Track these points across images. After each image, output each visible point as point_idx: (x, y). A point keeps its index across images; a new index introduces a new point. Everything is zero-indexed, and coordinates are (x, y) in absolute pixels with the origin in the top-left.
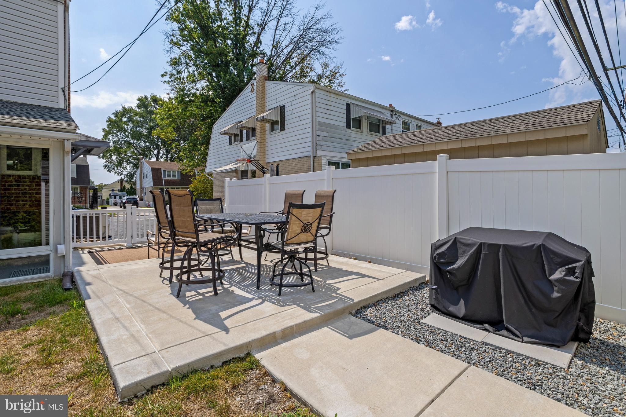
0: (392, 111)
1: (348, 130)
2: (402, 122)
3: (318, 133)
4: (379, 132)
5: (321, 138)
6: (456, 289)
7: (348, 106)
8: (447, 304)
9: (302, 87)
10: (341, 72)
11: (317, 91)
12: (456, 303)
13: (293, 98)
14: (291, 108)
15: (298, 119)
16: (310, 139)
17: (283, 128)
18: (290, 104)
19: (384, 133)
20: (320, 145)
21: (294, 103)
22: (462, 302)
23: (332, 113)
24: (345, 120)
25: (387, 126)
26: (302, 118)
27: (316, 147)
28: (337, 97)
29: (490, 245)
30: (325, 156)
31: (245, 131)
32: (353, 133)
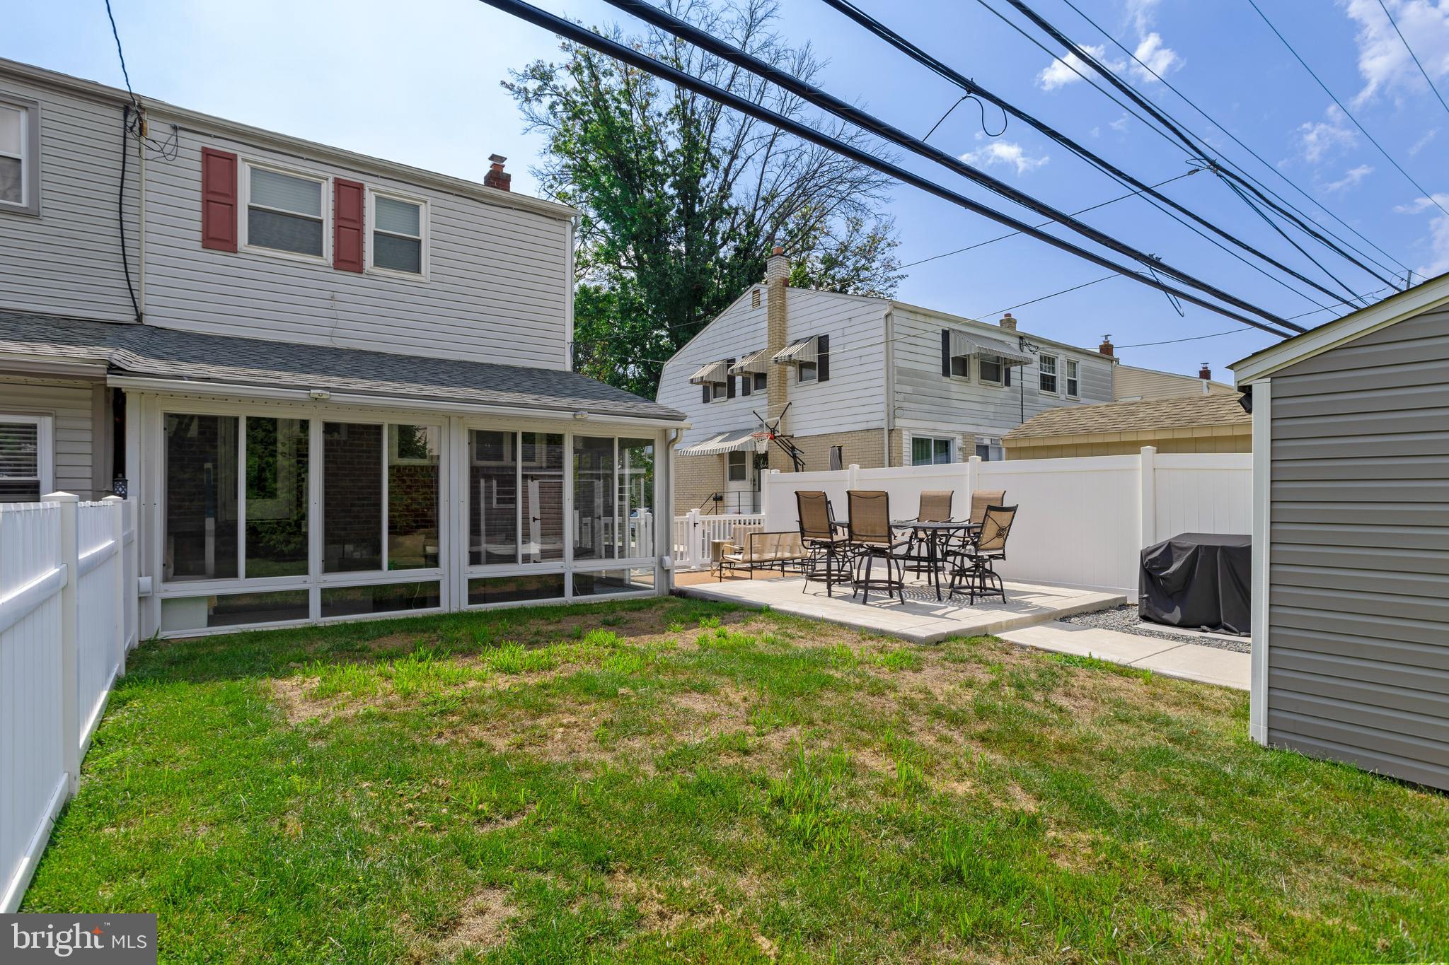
0: (1021, 338)
1: (946, 379)
2: (1041, 358)
3: (898, 388)
4: (998, 380)
5: (900, 397)
6: (1170, 596)
7: (946, 334)
8: (1160, 612)
9: (865, 304)
10: (890, 237)
11: (895, 313)
12: (1170, 611)
13: (847, 324)
14: (841, 341)
15: (857, 361)
16: (883, 399)
17: (824, 376)
18: (839, 333)
19: (1008, 383)
20: (900, 408)
21: (847, 331)
22: (1178, 609)
23: (918, 349)
24: (940, 362)
25: (1012, 369)
26: (864, 360)
27: (893, 413)
28: (928, 320)
29: (1208, 548)
30: (909, 429)
31: (739, 379)
32: (954, 384)
